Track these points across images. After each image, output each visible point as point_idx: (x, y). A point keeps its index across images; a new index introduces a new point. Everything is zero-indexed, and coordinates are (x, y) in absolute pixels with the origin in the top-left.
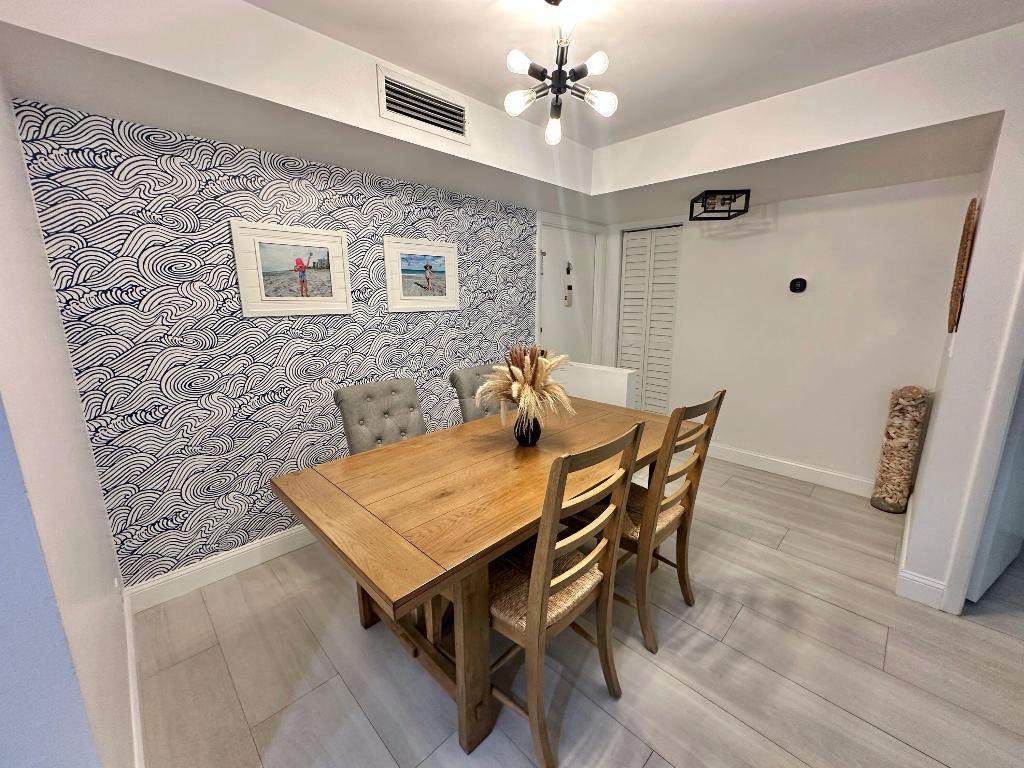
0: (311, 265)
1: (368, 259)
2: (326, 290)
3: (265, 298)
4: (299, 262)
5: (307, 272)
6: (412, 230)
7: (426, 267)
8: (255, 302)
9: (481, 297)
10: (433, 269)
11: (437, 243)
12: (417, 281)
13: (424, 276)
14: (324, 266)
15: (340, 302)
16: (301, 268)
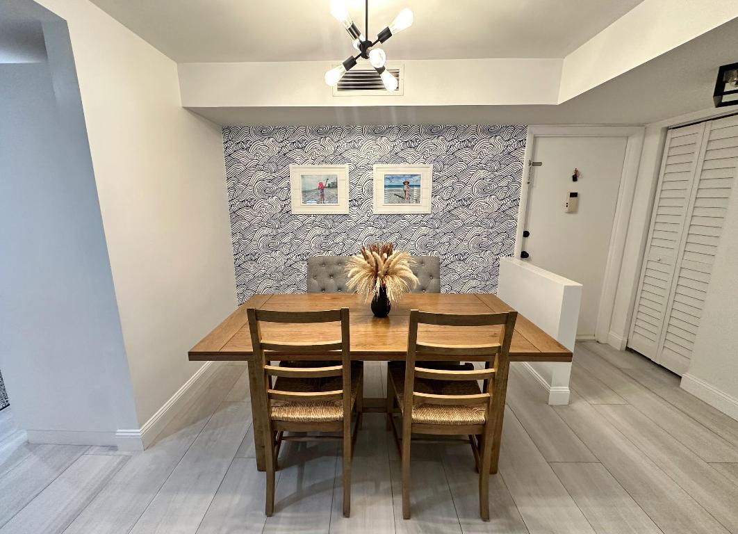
0: (327, 185)
1: (362, 180)
2: (334, 199)
3: (302, 204)
4: (321, 184)
5: (325, 190)
6: (395, 158)
7: (404, 183)
8: (298, 206)
9: (454, 204)
10: (410, 184)
11: (416, 165)
12: (396, 193)
13: (403, 189)
14: (334, 186)
15: (342, 207)
16: (322, 187)
